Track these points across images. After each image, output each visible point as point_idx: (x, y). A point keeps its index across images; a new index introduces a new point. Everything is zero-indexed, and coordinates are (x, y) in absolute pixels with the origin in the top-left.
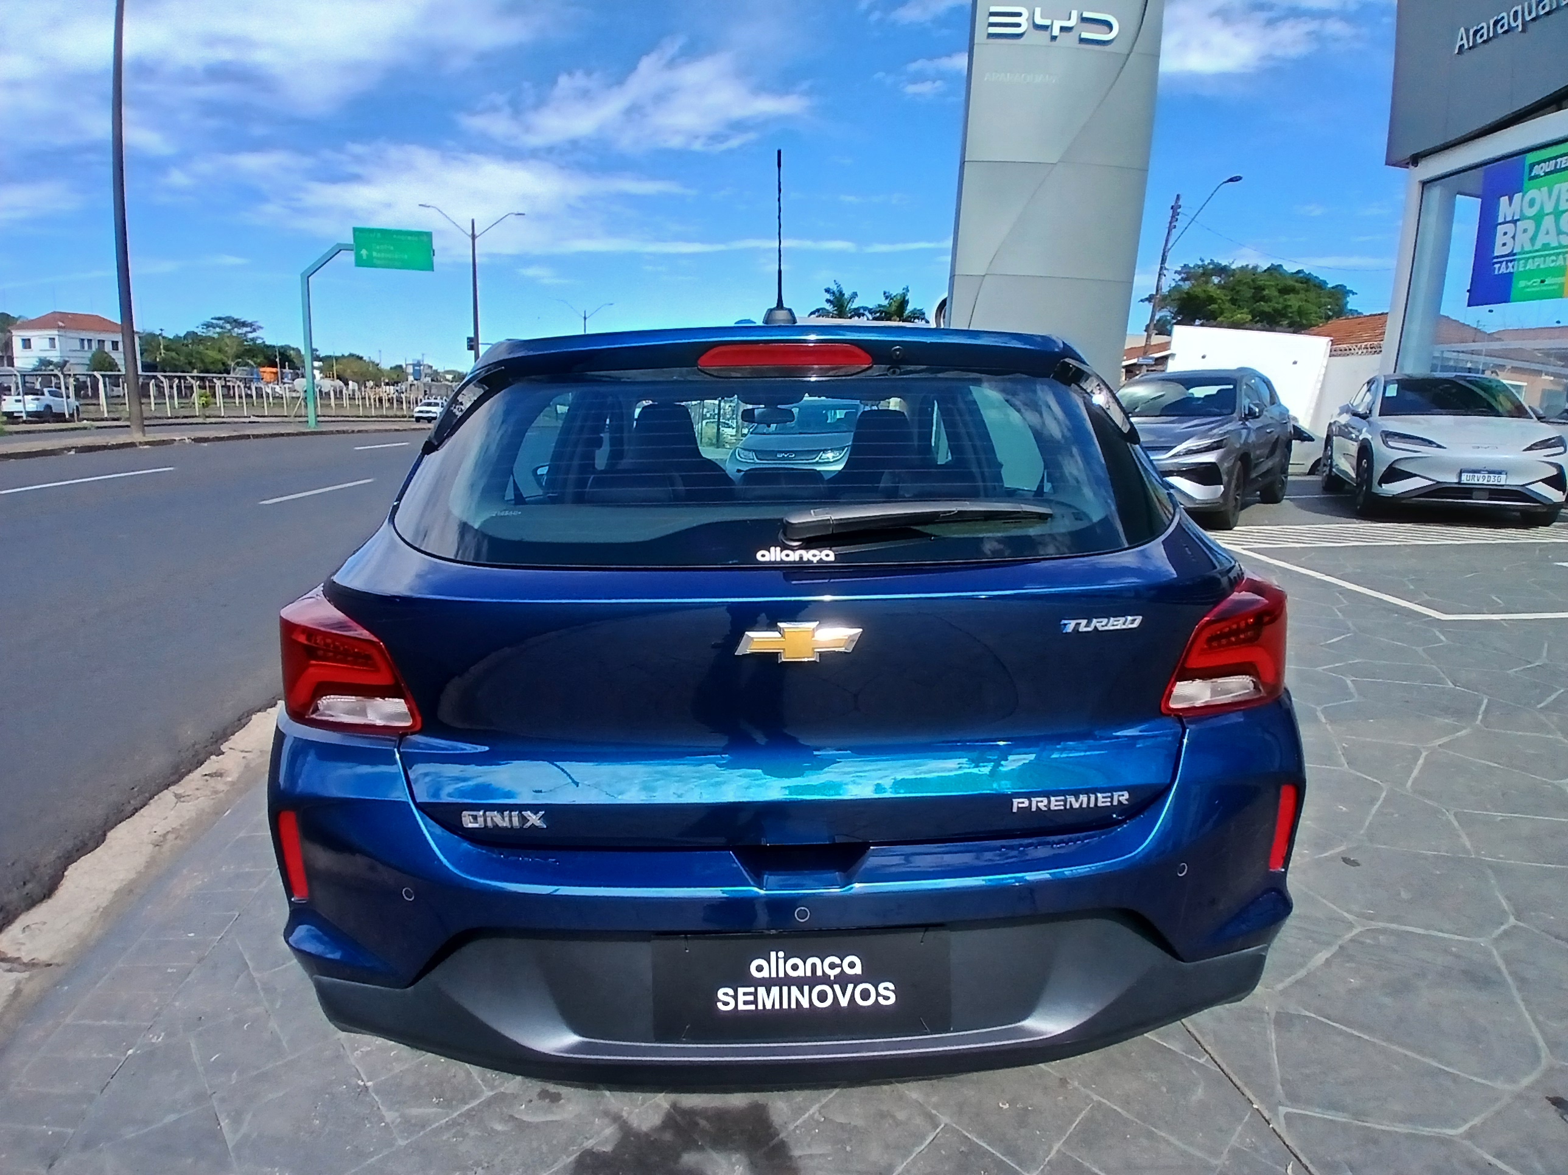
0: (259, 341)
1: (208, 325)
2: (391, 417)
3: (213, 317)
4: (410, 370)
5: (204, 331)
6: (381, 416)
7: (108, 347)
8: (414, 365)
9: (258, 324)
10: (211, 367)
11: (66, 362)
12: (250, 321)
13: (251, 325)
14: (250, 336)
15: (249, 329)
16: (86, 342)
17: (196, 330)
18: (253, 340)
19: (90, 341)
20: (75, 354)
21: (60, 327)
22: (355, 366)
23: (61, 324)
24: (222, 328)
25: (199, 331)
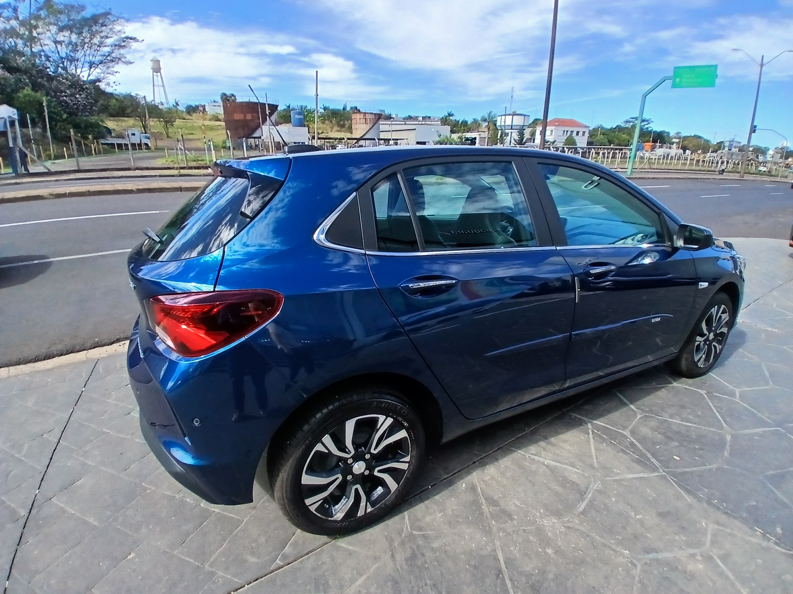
0: (650, 129)
1: (627, 122)
2: (697, 171)
3: (630, 117)
4: (727, 144)
5: (625, 124)
6: (691, 170)
7: (574, 134)
8: (730, 141)
9: (651, 120)
10: (622, 143)
11: (555, 141)
12: (648, 119)
13: (648, 121)
14: (646, 126)
15: (646, 123)
16: (566, 132)
17: (621, 124)
18: (647, 128)
19: (567, 131)
20: (559, 137)
21: (556, 125)
22: (695, 142)
23: (557, 124)
24: (633, 122)
25: (623, 125)
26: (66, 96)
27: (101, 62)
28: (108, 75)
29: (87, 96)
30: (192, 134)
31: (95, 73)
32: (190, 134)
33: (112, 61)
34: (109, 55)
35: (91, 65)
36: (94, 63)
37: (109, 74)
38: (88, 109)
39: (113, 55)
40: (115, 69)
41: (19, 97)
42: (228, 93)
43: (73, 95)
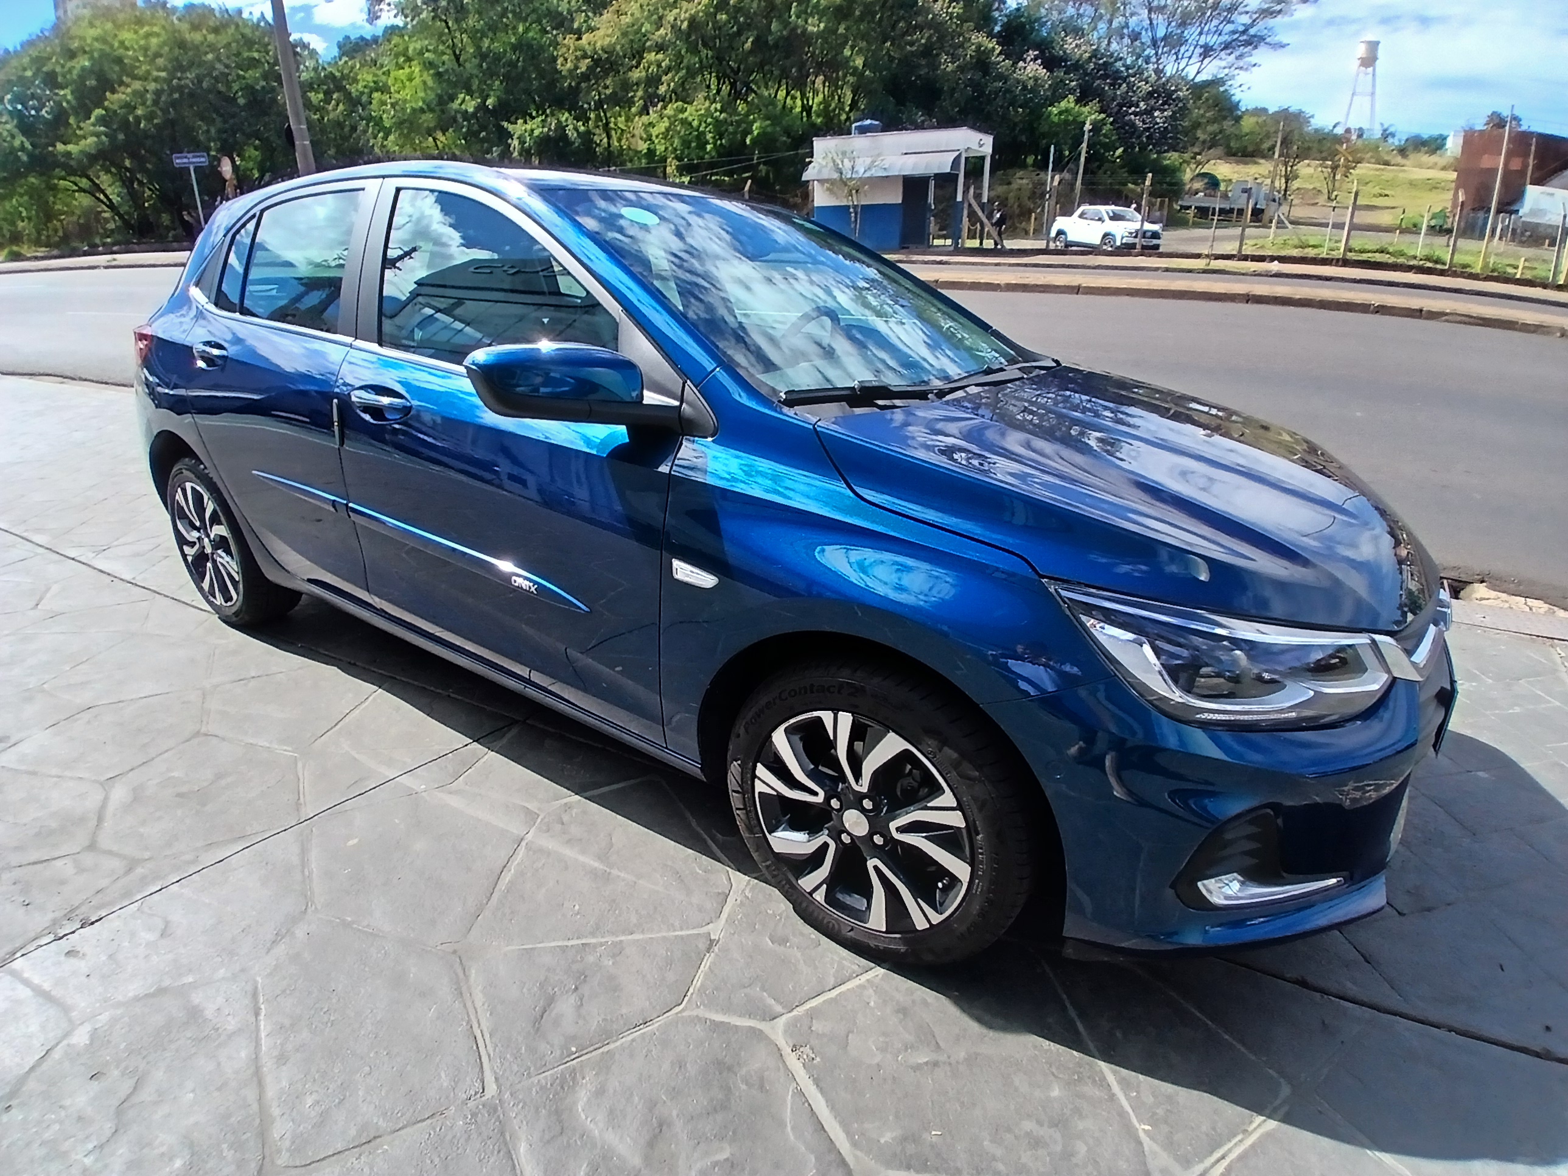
26: (1136, 114)
27: (1227, 46)
28: (1237, 71)
29: (1174, 113)
30: (1386, 195)
31: (1210, 70)
32: (1381, 195)
33: (1248, 43)
34: (1244, 32)
35: (1207, 51)
36: (1212, 49)
37: (1241, 68)
38: (1171, 138)
39: (1252, 31)
40: (1252, 60)
41: (1050, 113)
42: (1506, 113)
43: (1149, 112)
